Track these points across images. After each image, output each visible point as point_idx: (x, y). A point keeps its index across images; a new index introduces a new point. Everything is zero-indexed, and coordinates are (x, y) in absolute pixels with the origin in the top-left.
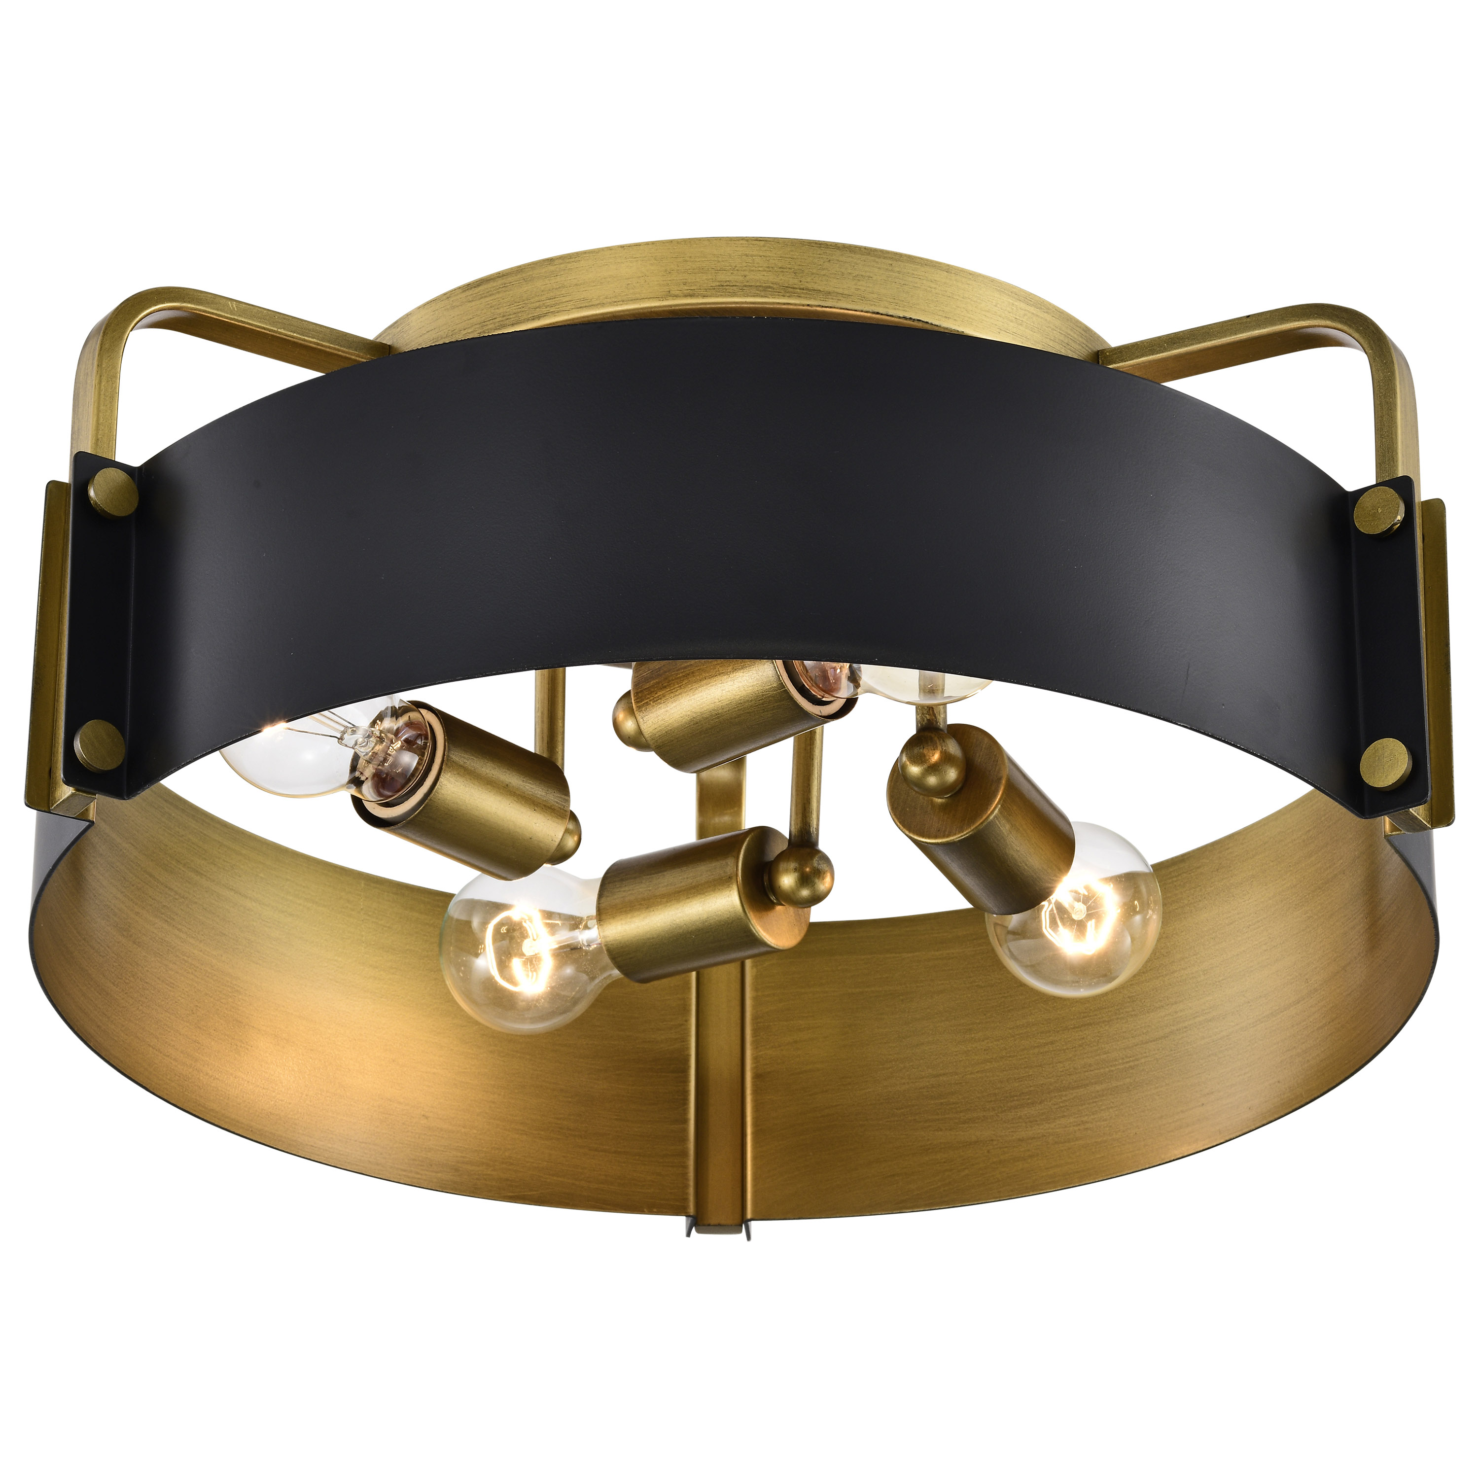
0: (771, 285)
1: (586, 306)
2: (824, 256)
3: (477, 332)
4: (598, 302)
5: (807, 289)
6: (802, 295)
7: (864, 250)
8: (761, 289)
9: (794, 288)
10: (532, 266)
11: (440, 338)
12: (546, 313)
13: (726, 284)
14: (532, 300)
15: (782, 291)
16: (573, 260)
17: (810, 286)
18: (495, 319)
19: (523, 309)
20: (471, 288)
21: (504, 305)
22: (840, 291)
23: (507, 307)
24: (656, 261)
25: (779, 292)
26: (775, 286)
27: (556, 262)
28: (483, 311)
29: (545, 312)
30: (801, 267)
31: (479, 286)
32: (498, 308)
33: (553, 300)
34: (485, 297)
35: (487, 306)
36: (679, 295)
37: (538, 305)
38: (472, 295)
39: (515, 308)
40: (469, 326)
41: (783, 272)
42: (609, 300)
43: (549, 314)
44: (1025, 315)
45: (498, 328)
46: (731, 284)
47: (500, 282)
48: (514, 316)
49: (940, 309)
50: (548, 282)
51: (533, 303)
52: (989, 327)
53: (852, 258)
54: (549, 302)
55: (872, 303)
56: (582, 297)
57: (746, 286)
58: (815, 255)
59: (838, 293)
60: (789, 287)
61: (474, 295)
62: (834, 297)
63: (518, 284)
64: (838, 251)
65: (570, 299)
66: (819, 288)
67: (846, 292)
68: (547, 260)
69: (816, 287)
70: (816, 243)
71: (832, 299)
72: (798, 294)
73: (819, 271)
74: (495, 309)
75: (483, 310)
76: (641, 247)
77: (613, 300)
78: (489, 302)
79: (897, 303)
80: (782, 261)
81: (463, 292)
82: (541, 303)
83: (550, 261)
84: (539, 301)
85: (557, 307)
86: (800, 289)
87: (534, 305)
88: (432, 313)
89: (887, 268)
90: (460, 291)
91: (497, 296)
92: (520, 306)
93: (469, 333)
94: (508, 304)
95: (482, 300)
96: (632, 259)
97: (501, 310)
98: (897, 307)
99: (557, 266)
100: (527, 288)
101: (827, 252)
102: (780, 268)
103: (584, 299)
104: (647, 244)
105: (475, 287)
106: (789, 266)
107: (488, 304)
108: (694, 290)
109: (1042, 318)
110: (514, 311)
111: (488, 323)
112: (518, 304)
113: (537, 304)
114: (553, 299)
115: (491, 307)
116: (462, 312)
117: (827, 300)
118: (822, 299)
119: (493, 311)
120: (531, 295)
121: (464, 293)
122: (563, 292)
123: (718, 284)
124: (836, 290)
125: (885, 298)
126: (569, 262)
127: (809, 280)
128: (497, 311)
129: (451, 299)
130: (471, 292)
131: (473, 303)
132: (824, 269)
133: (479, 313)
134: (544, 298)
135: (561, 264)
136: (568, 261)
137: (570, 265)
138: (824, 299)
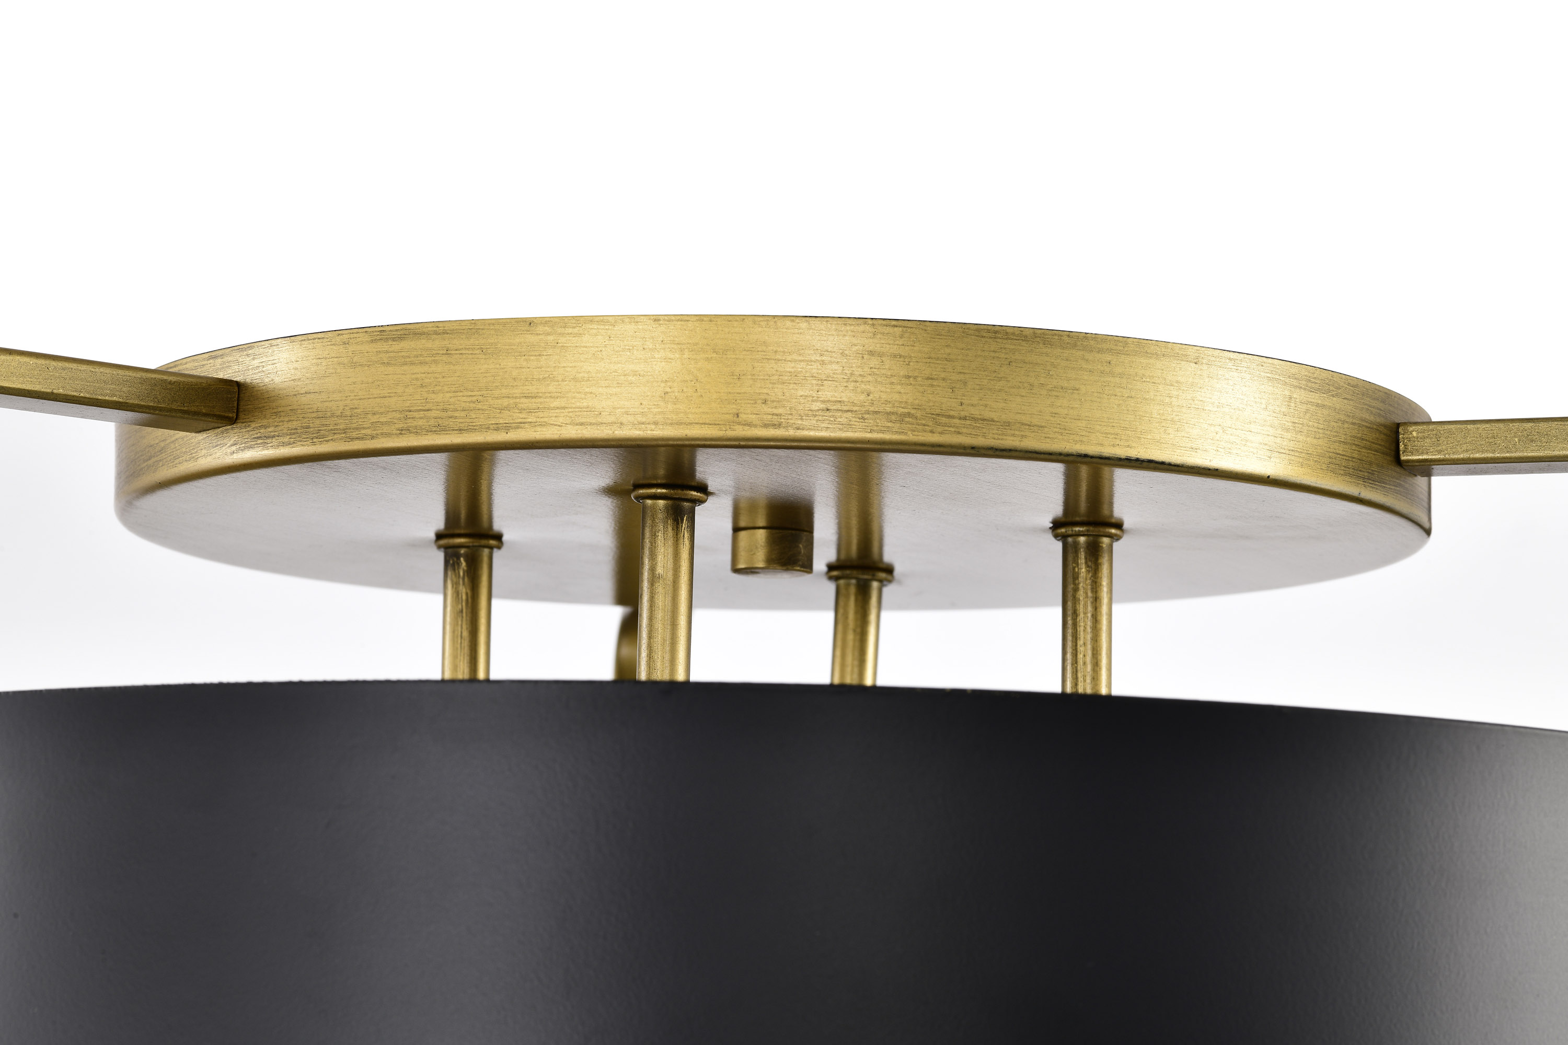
0: (913, 411)
1: (591, 424)
2: (1003, 356)
3: (397, 426)
4: (612, 419)
5: (975, 419)
6: (964, 430)
7: (1066, 338)
8: (893, 417)
9: (950, 417)
10: (497, 327)
11: (329, 414)
12: (521, 423)
13: (835, 407)
14: (497, 393)
15: (930, 424)
16: (570, 330)
17: (975, 412)
18: (428, 410)
19: (479, 406)
20: (387, 339)
21: (446, 389)
22: (1025, 419)
23: (451, 395)
24: (714, 355)
25: (924, 425)
26: (919, 413)
27: (540, 329)
28: (407, 390)
29: (520, 420)
30: (962, 377)
31: (401, 338)
32: (433, 392)
33: (534, 400)
34: (412, 364)
35: (415, 382)
36: (754, 423)
37: (505, 404)
38: (387, 352)
39: (465, 399)
40: (382, 410)
41: (932, 386)
42: (631, 418)
43: (526, 425)
44: (1307, 411)
45: (434, 429)
46: (845, 408)
47: (437, 343)
48: (463, 414)
49: (1183, 434)
50: (524, 364)
51: (497, 398)
52: (1255, 451)
53: (1047, 355)
54: (525, 403)
55: (1077, 438)
56: (585, 404)
57: (868, 412)
58: (987, 354)
59: (1023, 424)
60: (943, 416)
61: (392, 354)
62: (1017, 433)
63: (471, 356)
64: (1024, 343)
65: (563, 405)
66: (994, 415)
67: (1035, 421)
68: (524, 320)
69: (987, 414)
70: (989, 331)
71: (1013, 435)
72: (957, 427)
73: (992, 382)
74: (428, 392)
75: (407, 386)
76: (690, 324)
77: (639, 419)
78: (418, 376)
79: (1117, 434)
80: (932, 365)
81: (372, 341)
82: (512, 401)
83: (530, 323)
84: (509, 397)
85: (541, 414)
86: (960, 418)
87: (499, 401)
88: (315, 361)
89: (1102, 369)
90: (367, 338)
91: (434, 368)
92: (474, 399)
93: (382, 423)
94: (453, 389)
95: (405, 368)
96: (673, 346)
97: (439, 398)
98: (1118, 442)
99: (540, 337)
100: (486, 366)
101: (1007, 346)
102: (928, 378)
103: (589, 409)
104: (700, 318)
105: (394, 340)
106: (943, 375)
107: (417, 379)
108: (781, 415)
109: (1330, 407)
110: (463, 405)
111: (416, 414)
112: (470, 393)
113: (505, 402)
114: (532, 397)
115: (422, 386)
116: (370, 380)
117: (1005, 437)
118: (996, 436)
119: (426, 395)
120: (494, 382)
121: (374, 345)
122: (551, 388)
123: (823, 406)
124: (1018, 417)
125: (1098, 427)
126: (562, 334)
127: (975, 400)
128: (433, 396)
129: (351, 348)
130: (384, 346)
131: (390, 369)
132: (1000, 379)
133: (400, 390)
134: (517, 392)
135: (548, 334)
136: (560, 330)
137: (562, 340)
138: (1000, 437)
